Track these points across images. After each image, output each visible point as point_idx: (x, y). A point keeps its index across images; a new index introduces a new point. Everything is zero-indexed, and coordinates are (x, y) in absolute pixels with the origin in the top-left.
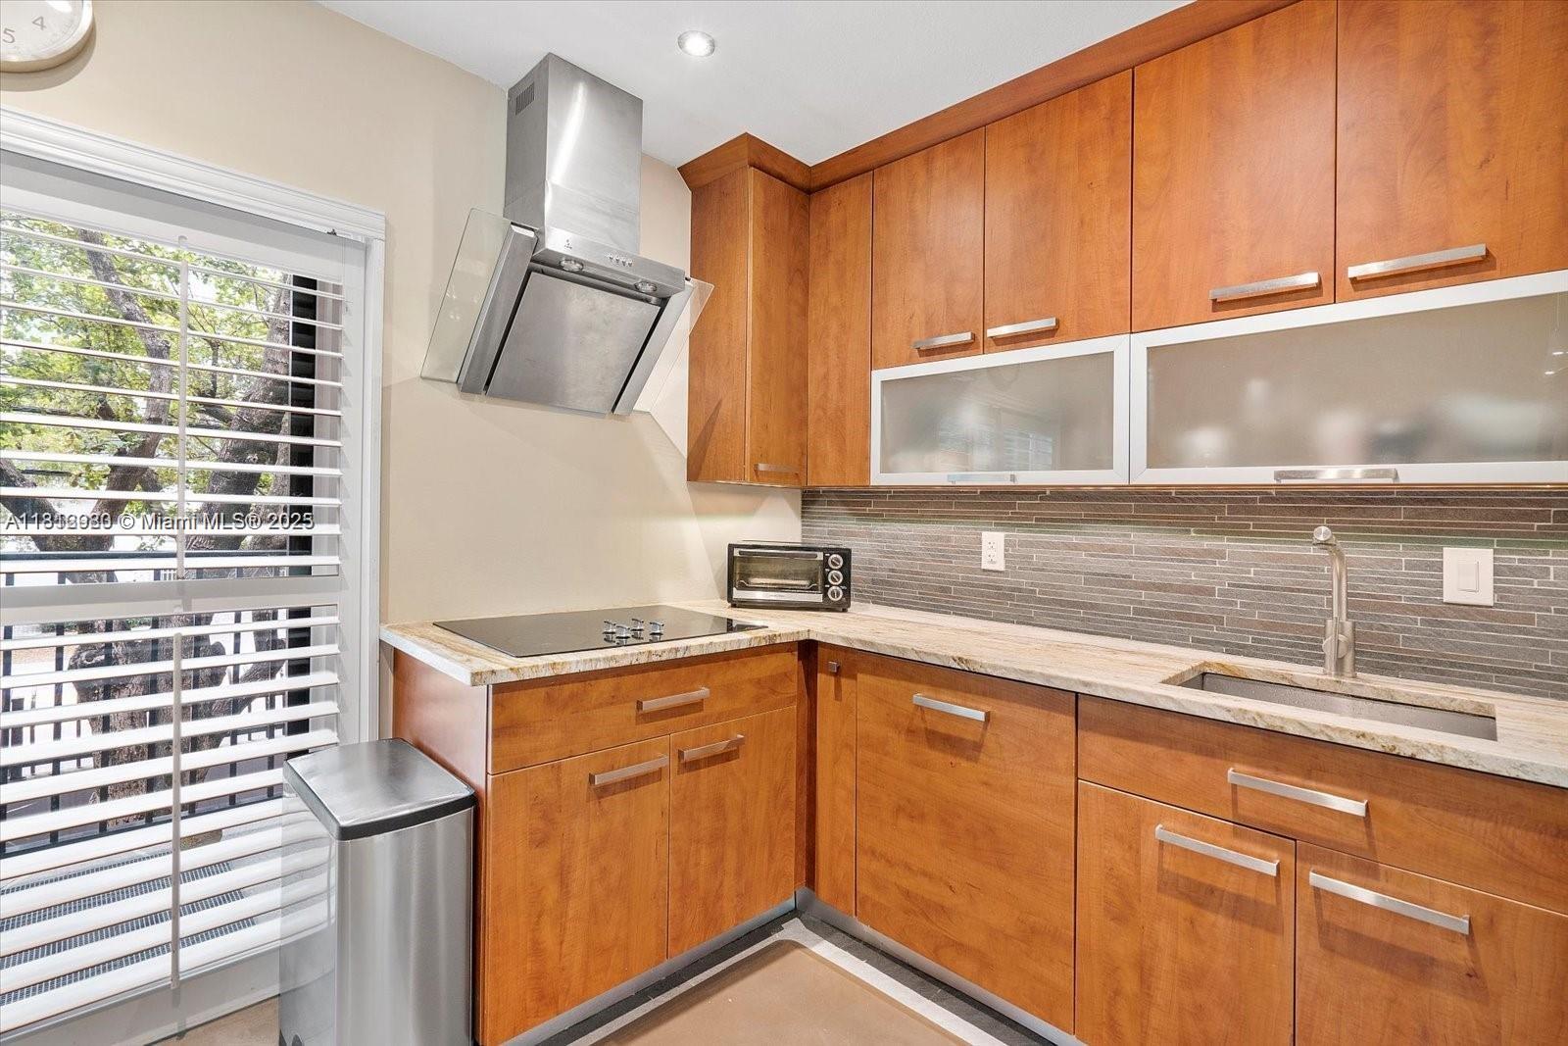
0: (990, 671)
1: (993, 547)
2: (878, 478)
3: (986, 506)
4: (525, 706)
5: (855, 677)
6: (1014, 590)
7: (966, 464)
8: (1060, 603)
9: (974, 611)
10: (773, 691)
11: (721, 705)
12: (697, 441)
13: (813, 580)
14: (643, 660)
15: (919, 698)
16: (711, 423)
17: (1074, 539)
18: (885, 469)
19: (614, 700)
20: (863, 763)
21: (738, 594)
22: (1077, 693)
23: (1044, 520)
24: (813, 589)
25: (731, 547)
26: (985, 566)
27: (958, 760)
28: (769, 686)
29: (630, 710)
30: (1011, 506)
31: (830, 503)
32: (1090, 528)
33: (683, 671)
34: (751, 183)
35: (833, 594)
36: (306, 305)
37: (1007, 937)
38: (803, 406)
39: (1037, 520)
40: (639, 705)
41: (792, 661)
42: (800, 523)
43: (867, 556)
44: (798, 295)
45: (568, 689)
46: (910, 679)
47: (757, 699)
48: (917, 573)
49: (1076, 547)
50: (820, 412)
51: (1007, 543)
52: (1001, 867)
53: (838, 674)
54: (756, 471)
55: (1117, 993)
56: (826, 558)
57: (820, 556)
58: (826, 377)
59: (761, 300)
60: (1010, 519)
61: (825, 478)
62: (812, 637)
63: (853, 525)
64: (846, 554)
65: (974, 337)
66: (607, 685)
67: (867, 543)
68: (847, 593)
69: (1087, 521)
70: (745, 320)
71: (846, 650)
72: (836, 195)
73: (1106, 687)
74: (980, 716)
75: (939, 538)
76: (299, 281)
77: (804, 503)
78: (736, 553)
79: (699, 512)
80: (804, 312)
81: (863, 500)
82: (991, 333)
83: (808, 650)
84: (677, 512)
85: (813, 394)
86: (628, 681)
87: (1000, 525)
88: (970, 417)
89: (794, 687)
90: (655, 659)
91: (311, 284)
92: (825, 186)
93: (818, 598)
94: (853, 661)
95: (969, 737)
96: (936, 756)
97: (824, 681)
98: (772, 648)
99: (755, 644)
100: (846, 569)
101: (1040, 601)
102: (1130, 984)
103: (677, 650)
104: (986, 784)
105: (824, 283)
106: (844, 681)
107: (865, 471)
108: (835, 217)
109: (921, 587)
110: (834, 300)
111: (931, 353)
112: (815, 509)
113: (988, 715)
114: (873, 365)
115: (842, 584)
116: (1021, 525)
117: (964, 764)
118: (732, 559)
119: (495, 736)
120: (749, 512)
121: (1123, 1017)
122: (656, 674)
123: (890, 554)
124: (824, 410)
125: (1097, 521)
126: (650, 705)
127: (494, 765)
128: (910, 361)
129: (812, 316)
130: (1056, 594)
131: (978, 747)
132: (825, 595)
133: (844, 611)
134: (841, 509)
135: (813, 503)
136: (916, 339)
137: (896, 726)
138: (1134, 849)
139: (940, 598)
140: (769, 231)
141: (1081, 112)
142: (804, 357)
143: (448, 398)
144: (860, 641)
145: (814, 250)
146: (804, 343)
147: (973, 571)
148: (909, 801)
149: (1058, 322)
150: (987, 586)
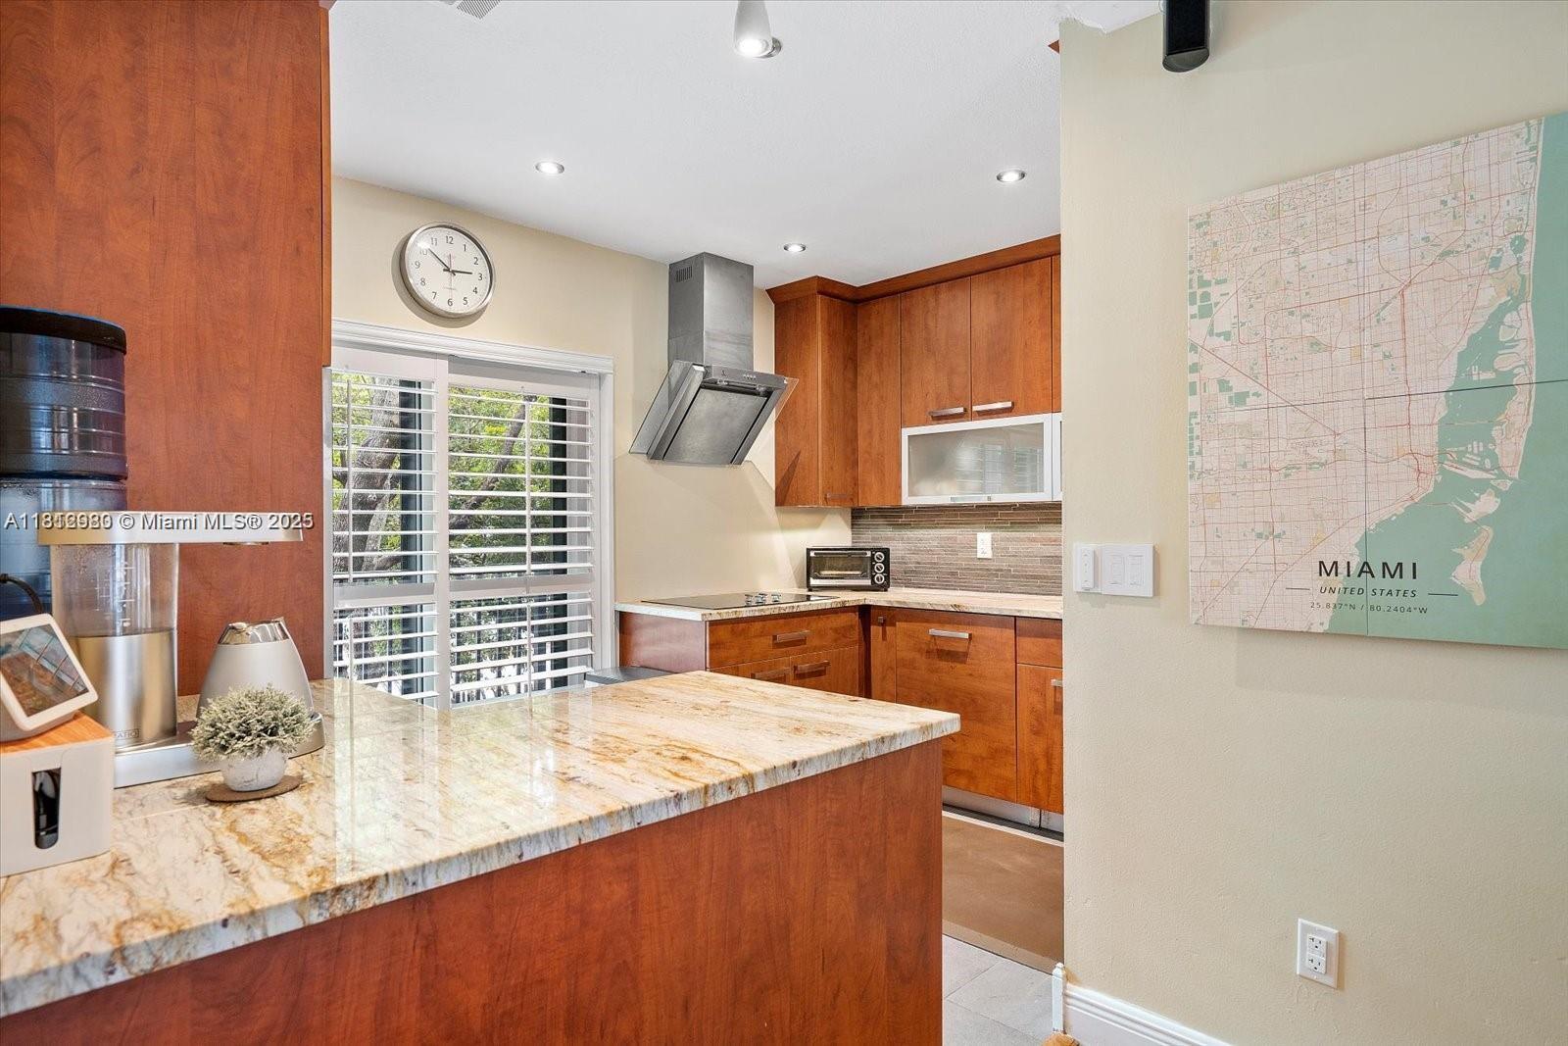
0: (971, 610)
1: (985, 542)
2: (907, 500)
3: (979, 515)
4: (723, 633)
5: (894, 625)
6: (997, 570)
7: (962, 488)
8: (1026, 577)
9: (972, 587)
10: (844, 637)
11: (816, 642)
12: (782, 479)
13: (864, 571)
14: (777, 612)
15: (933, 631)
16: (794, 465)
17: (1034, 535)
18: (911, 494)
19: (762, 635)
20: (900, 676)
21: (813, 582)
22: (1015, 617)
23: (1015, 523)
24: (864, 577)
25: (808, 550)
26: (980, 555)
27: (956, 664)
28: (841, 633)
29: (769, 641)
30: (995, 515)
31: (873, 517)
32: (1042, 528)
33: (795, 620)
34: (819, 306)
35: (878, 579)
36: (560, 415)
37: (983, 759)
38: (855, 451)
39: (1012, 523)
40: (775, 638)
41: (855, 618)
42: (850, 533)
43: (900, 554)
44: (850, 375)
45: (742, 626)
46: (927, 621)
47: (836, 640)
48: (935, 563)
49: (1034, 540)
50: (866, 455)
51: (993, 540)
52: (980, 721)
53: (883, 624)
54: (826, 498)
55: (1037, 772)
56: (873, 555)
57: (869, 554)
58: (870, 432)
59: (828, 384)
60: (995, 523)
61: (871, 500)
62: (867, 602)
63: (889, 532)
64: (886, 552)
65: (965, 410)
66: (758, 625)
67: (900, 545)
68: (887, 578)
69: (1041, 523)
70: (818, 397)
71: (889, 608)
72: (875, 307)
73: (1028, 611)
74: (966, 636)
75: (949, 539)
76: (556, 401)
77: (853, 517)
78: (812, 554)
79: (784, 528)
80: (855, 386)
81: (897, 515)
82: (975, 408)
83: (865, 611)
84: (768, 528)
85: (862, 444)
86: (769, 623)
87: (988, 528)
88: (966, 457)
89: (856, 634)
90: (782, 611)
91: (563, 402)
92: (868, 300)
93: (868, 582)
94: (892, 615)
95: (961, 650)
96: (943, 664)
97: (876, 630)
98: (844, 609)
99: (834, 606)
100: (886, 562)
101: (1013, 576)
102: (1042, 766)
103: (793, 607)
104: (971, 675)
105: (868, 368)
106: (887, 628)
107: (899, 496)
108: (874, 323)
109: (937, 573)
110: (875, 379)
111: (940, 419)
112: (862, 521)
113: (970, 635)
114: (904, 424)
115: (884, 572)
116: (1001, 528)
117: (959, 666)
118: (809, 558)
119: (710, 648)
120: (816, 526)
121: (1040, 783)
122: (782, 621)
123: (916, 552)
124: (869, 453)
125: (1046, 523)
126: (781, 638)
127: (710, 664)
128: (925, 424)
129: (860, 388)
130: (1023, 571)
131: (966, 654)
132: (873, 581)
133: (886, 590)
134: (881, 521)
135: (860, 517)
136: (930, 409)
137: (920, 650)
138: (1043, 695)
139: (949, 580)
140: (831, 336)
141: (1025, 278)
142: (855, 418)
143: (642, 463)
144: (898, 602)
145: (860, 342)
146: (854, 408)
147: (972, 559)
148: (929, 694)
149: (1013, 404)
150: (981, 569)
